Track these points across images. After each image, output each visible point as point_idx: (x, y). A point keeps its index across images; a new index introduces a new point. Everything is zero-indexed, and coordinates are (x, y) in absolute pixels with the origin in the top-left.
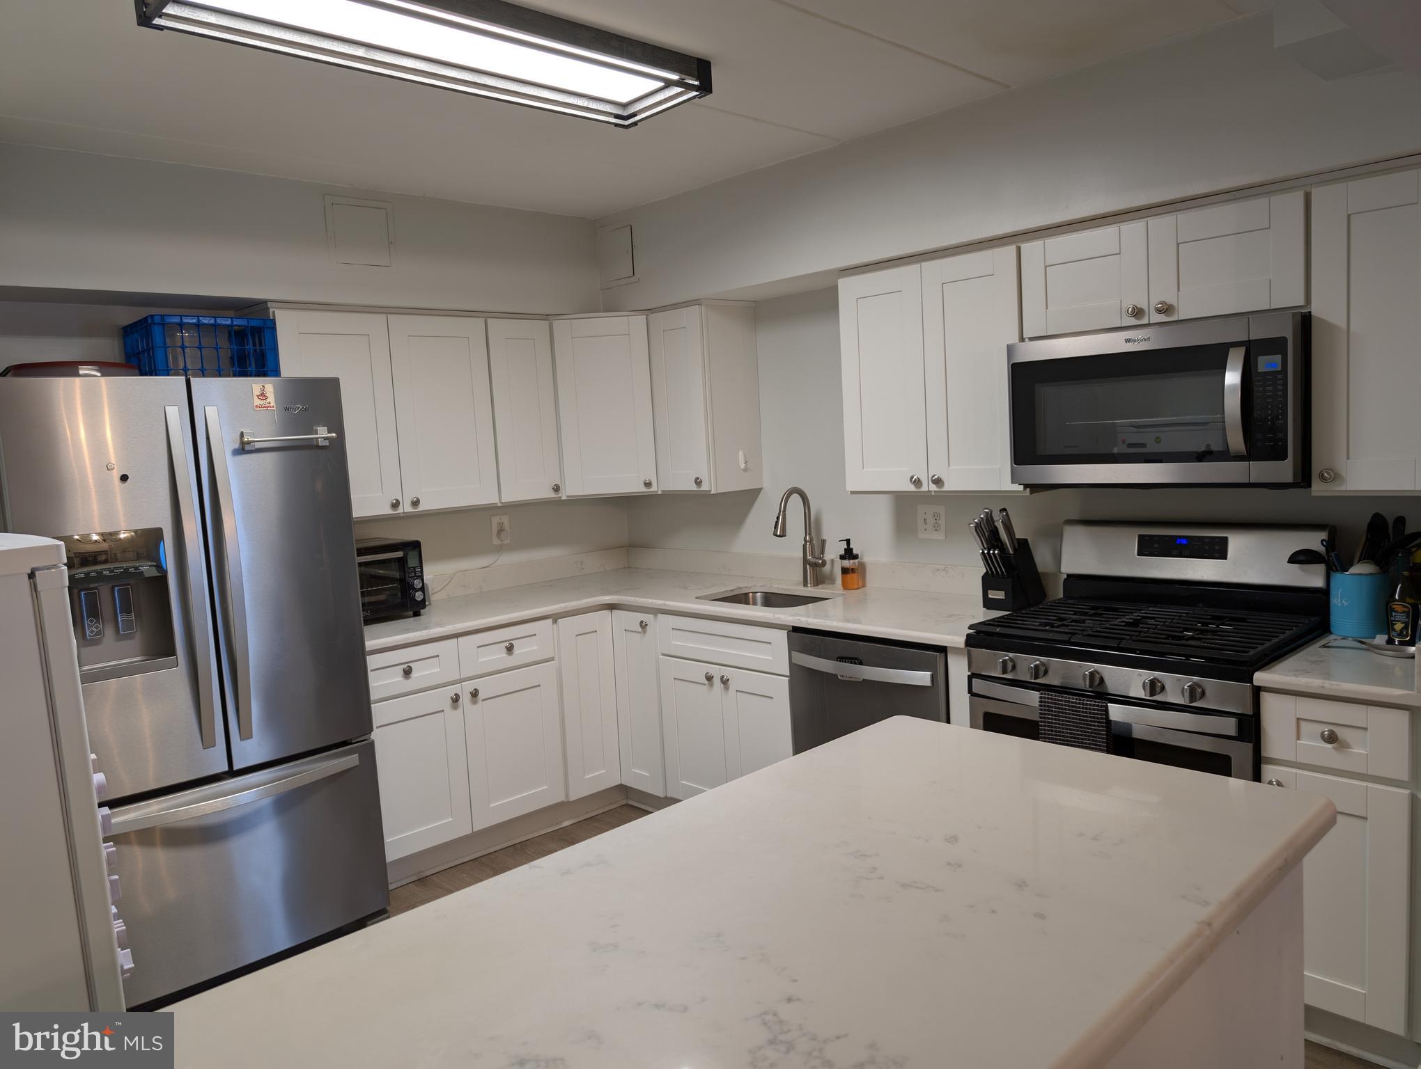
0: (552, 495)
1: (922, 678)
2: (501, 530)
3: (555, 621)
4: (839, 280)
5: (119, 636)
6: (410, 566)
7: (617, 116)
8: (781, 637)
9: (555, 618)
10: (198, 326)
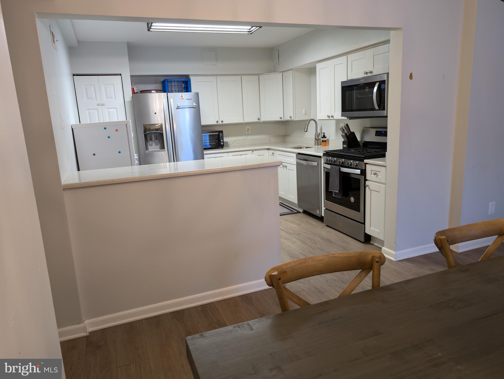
0: (258, 121)
1: (315, 164)
2: (248, 130)
3: (253, 152)
4: (317, 64)
5: (156, 145)
6: (220, 136)
7: (248, 32)
8: (295, 155)
9: (253, 151)
10: (178, 81)
